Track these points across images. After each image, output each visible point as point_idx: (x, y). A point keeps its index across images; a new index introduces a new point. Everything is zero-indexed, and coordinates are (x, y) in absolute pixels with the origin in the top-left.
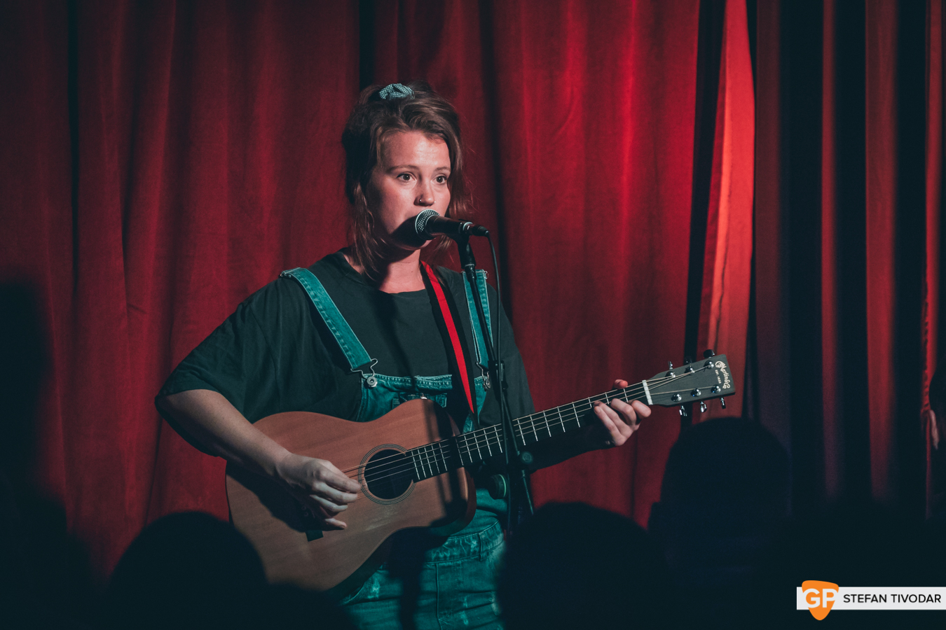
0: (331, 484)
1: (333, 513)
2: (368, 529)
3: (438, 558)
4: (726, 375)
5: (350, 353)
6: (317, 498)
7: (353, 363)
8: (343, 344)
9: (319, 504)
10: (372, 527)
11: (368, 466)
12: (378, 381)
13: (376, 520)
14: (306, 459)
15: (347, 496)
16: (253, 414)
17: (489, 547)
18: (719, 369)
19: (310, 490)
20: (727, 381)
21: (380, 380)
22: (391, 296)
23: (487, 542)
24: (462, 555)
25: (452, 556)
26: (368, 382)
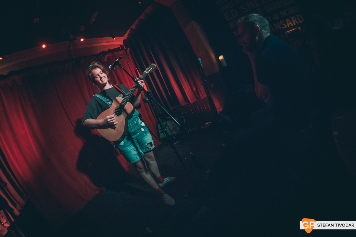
0: (110, 118)
1: (114, 123)
3: (130, 127)
5: (104, 100)
6: (110, 122)
9: (111, 123)
10: (122, 120)
11: (115, 112)
14: (104, 119)
15: (114, 118)
16: (95, 118)
17: (138, 121)
19: (108, 122)
22: (106, 90)
23: (137, 121)
24: (134, 125)
25: (133, 126)
26: (109, 103)
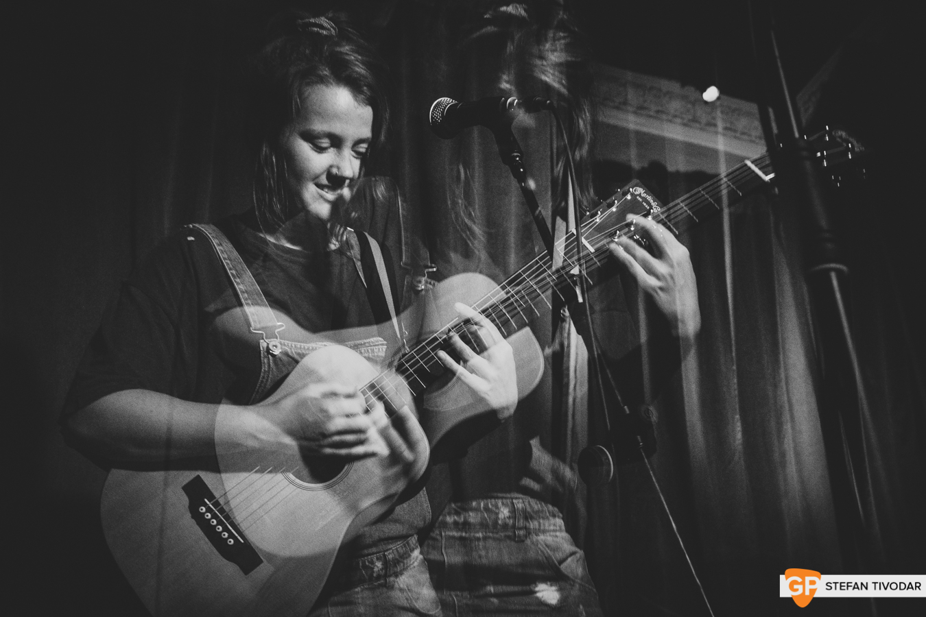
2: (318, 528)
4: (649, 198)
7: (254, 322)
12: (281, 348)
13: (324, 513)
18: (640, 195)
20: (654, 204)
21: (283, 347)
26: (271, 347)
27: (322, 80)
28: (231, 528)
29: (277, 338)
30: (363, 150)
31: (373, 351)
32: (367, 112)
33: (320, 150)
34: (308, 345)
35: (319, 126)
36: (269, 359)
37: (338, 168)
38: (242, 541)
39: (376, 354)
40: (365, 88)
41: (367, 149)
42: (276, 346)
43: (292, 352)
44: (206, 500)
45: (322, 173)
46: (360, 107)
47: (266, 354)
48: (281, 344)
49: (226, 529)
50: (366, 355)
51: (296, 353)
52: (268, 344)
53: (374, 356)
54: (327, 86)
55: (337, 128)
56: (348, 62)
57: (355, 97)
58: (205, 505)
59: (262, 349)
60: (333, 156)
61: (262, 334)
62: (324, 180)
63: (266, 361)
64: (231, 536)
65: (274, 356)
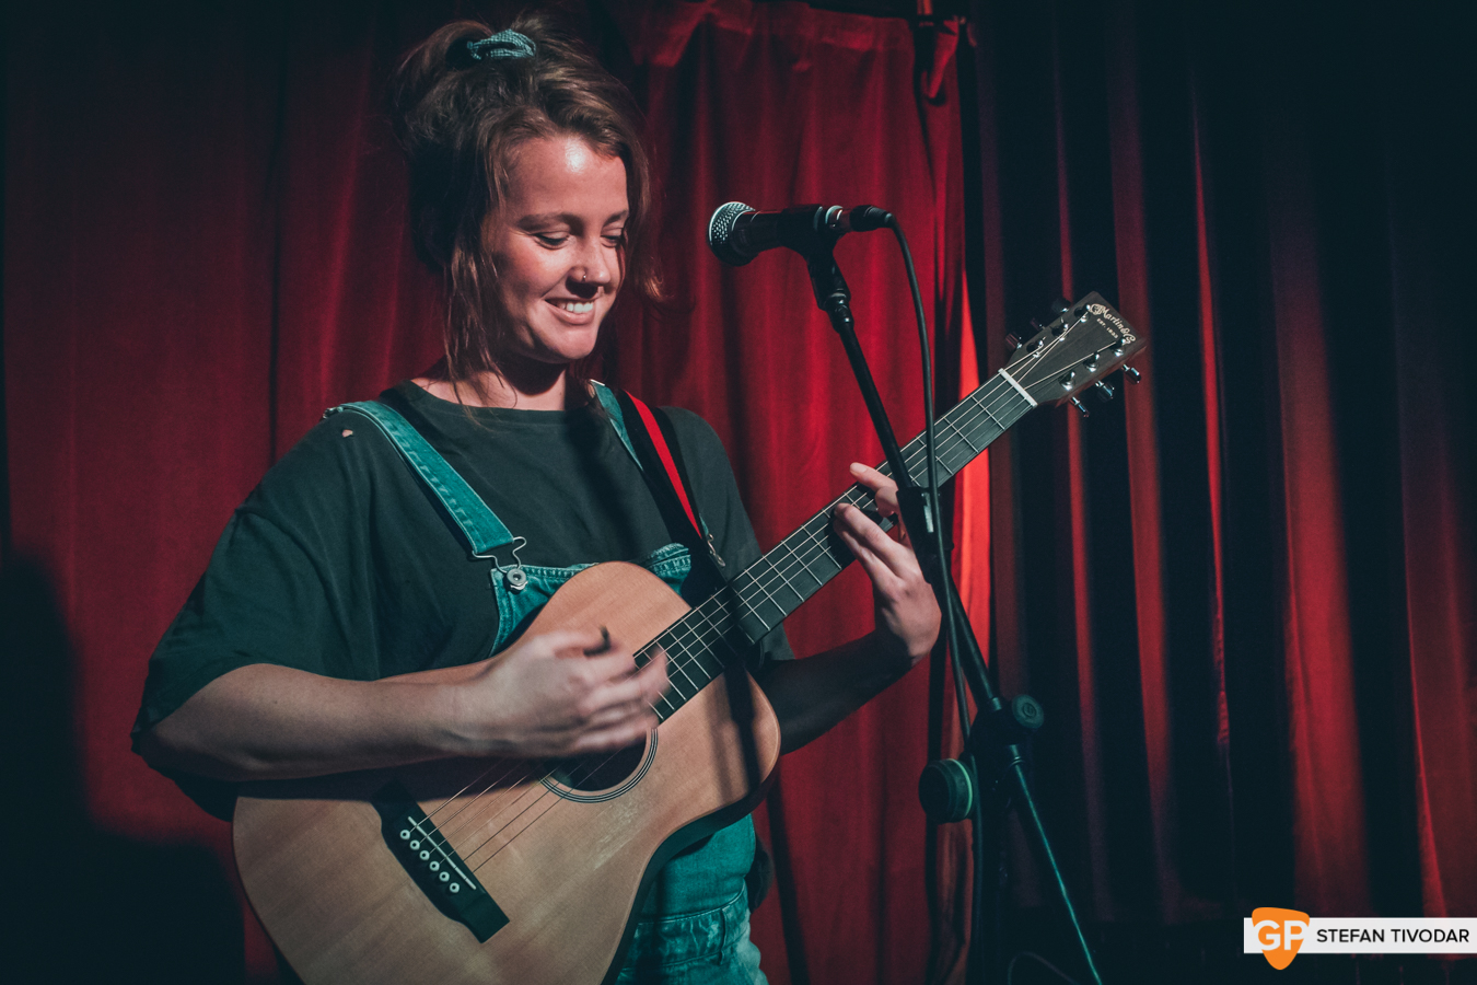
2: (598, 865)
4: (1116, 321)
5: (469, 522)
7: (477, 541)
8: (455, 508)
10: (605, 857)
12: (527, 579)
13: (607, 838)
18: (1101, 316)
20: (1125, 331)
21: (531, 577)
26: (510, 578)
27: (536, 131)
28: (454, 865)
29: (517, 563)
30: (617, 233)
31: (671, 565)
32: (615, 169)
33: (553, 244)
34: (568, 569)
35: (543, 208)
36: (509, 600)
37: (586, 270)
38: (474, 887)
39: (677, 570)
40: (606, 131)
41: (623, 230)
42: (519, 577)
43: (544, 584)
44: (410, 819)
45: (559, 282)
46: (604, 162)
47: (503, 591)
48: (524, 570)
49: (445, 867)
50: (663, 574)
51: (550, 584)
52: (505, 575)
53: (676, 574)
54: (546, 139)
55: (573, 205)
56: (570, 94)
57: (595, 149)
58: (410, 826)
59: (495, 584)
60: (574, 252)
61: (492, 559)
62: (564, 292)
63: (504, 602)
64: (455, 877)
65: (516, 592)
